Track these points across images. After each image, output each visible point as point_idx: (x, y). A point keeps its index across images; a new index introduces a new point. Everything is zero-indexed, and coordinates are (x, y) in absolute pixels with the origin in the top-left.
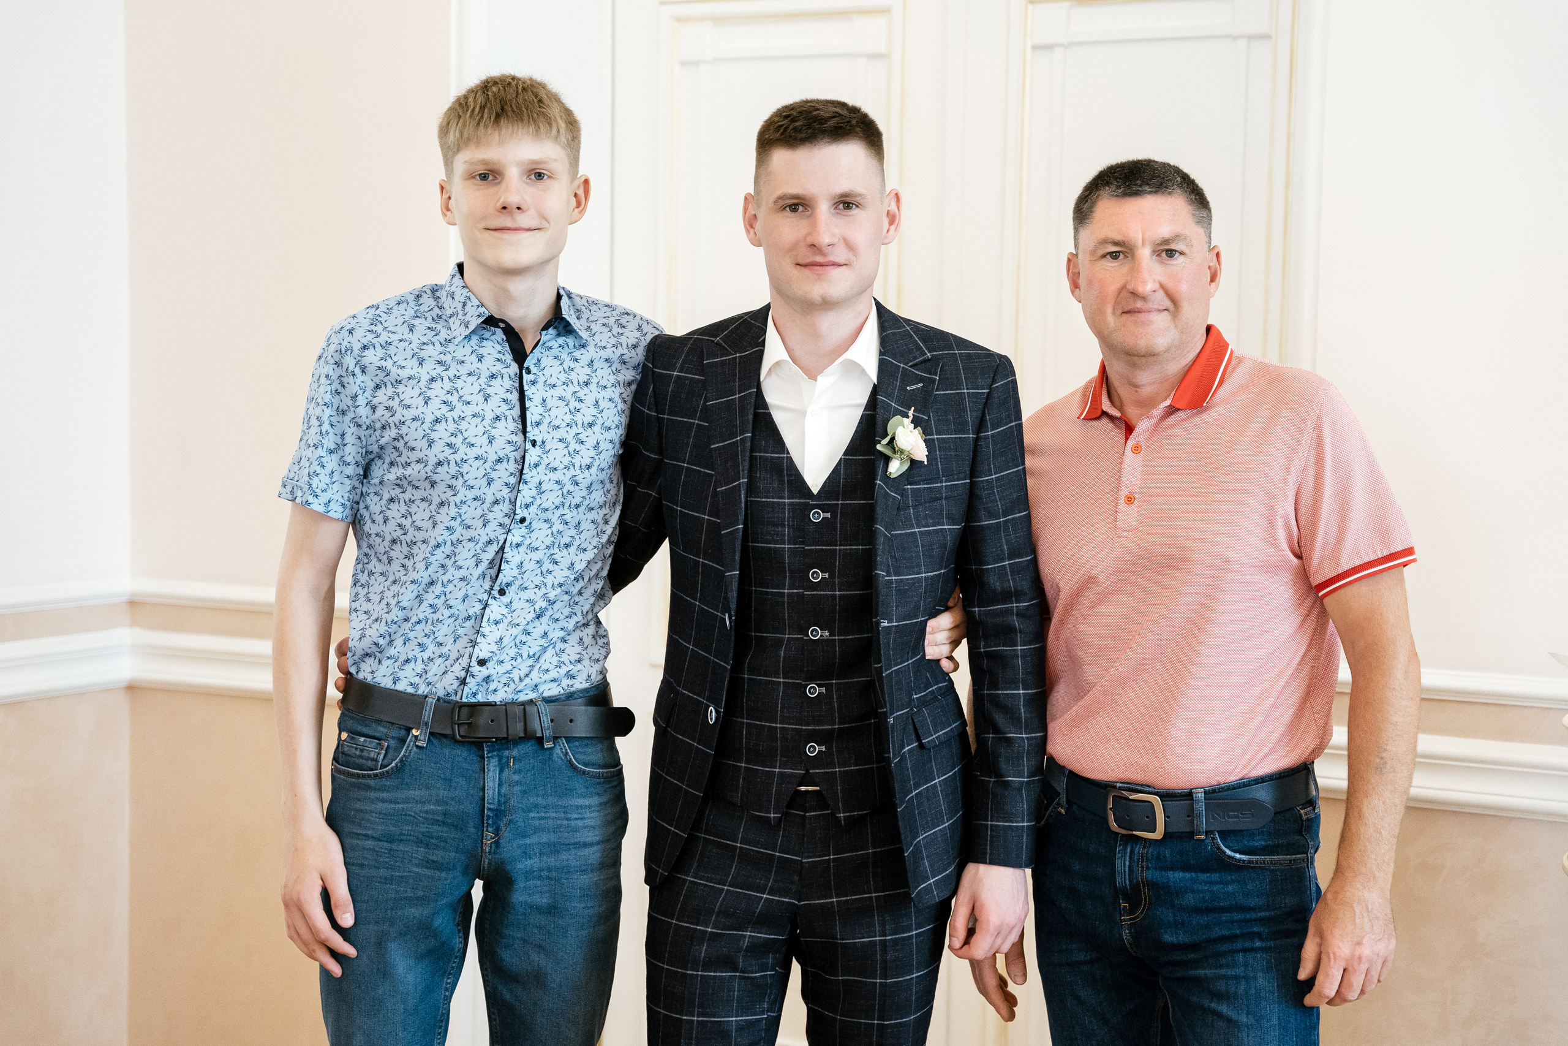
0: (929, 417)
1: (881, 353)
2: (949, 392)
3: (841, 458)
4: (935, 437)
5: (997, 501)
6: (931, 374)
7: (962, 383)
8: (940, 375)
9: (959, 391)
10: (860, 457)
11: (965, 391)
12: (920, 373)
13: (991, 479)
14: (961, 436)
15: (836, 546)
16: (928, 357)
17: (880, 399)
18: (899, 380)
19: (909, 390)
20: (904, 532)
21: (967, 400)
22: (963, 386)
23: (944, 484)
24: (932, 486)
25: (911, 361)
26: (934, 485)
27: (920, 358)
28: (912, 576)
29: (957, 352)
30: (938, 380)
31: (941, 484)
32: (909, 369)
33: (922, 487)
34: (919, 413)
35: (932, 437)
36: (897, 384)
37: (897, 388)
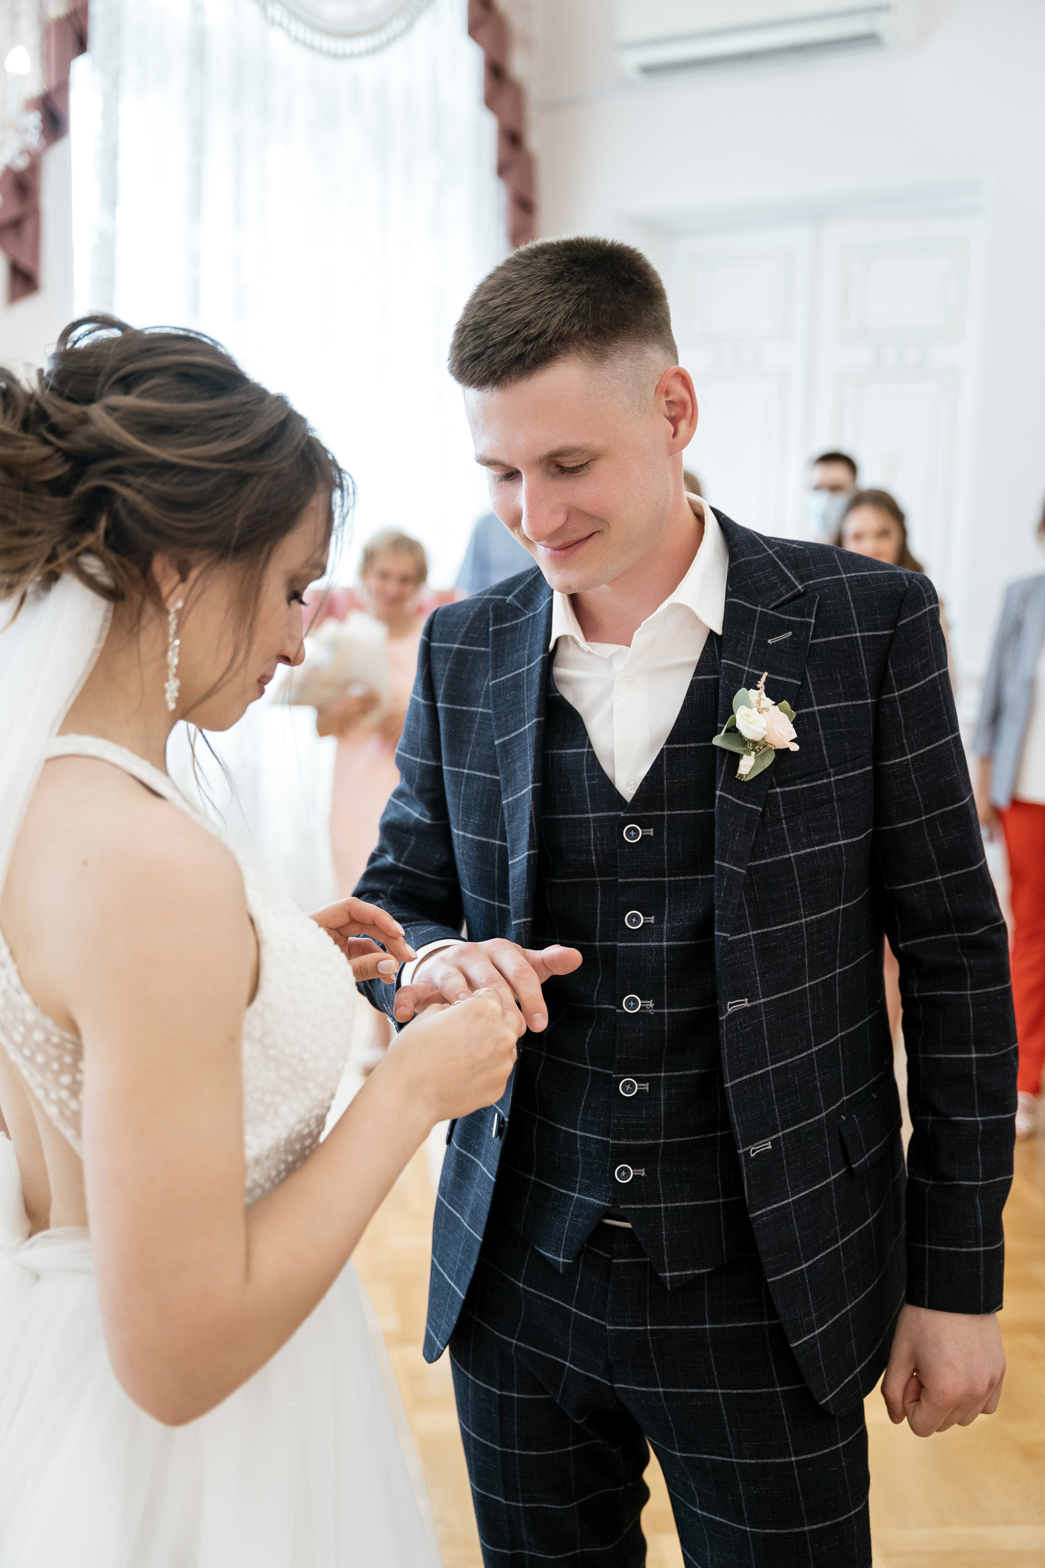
0: (804, 679)
1: (728, 594)
2: (834, 638)
3: (662, 749)
4: (816, 708)
5: (916, 792)
6: (803, 617)
7: (853, 623)
8: (816, 615)
9: (848, 636)
10: (692, 745)
11: (858, 634)
12: (787, 617)
13: (904, 761)
14: (854, 703)
15: (664, 877)
16: (799, 591)
17: (724, 663)
18: (755, 632)
19: (769, 644)
20: (770, 860)
21: (861, 648)
22: (854, 627)
23: (832, 779)
24: (814, 784)
25: (774, 601)
26: (819, 783)
27: (787, 594)
28: (784, 926)
29: (844, 576)
30: (815, 623)
31: (828, 780)
32: (771, 612)
33: (799, 787)
34: (786, 677)
35: (810, 709)
36: (752, 638)
37: (753, 643)
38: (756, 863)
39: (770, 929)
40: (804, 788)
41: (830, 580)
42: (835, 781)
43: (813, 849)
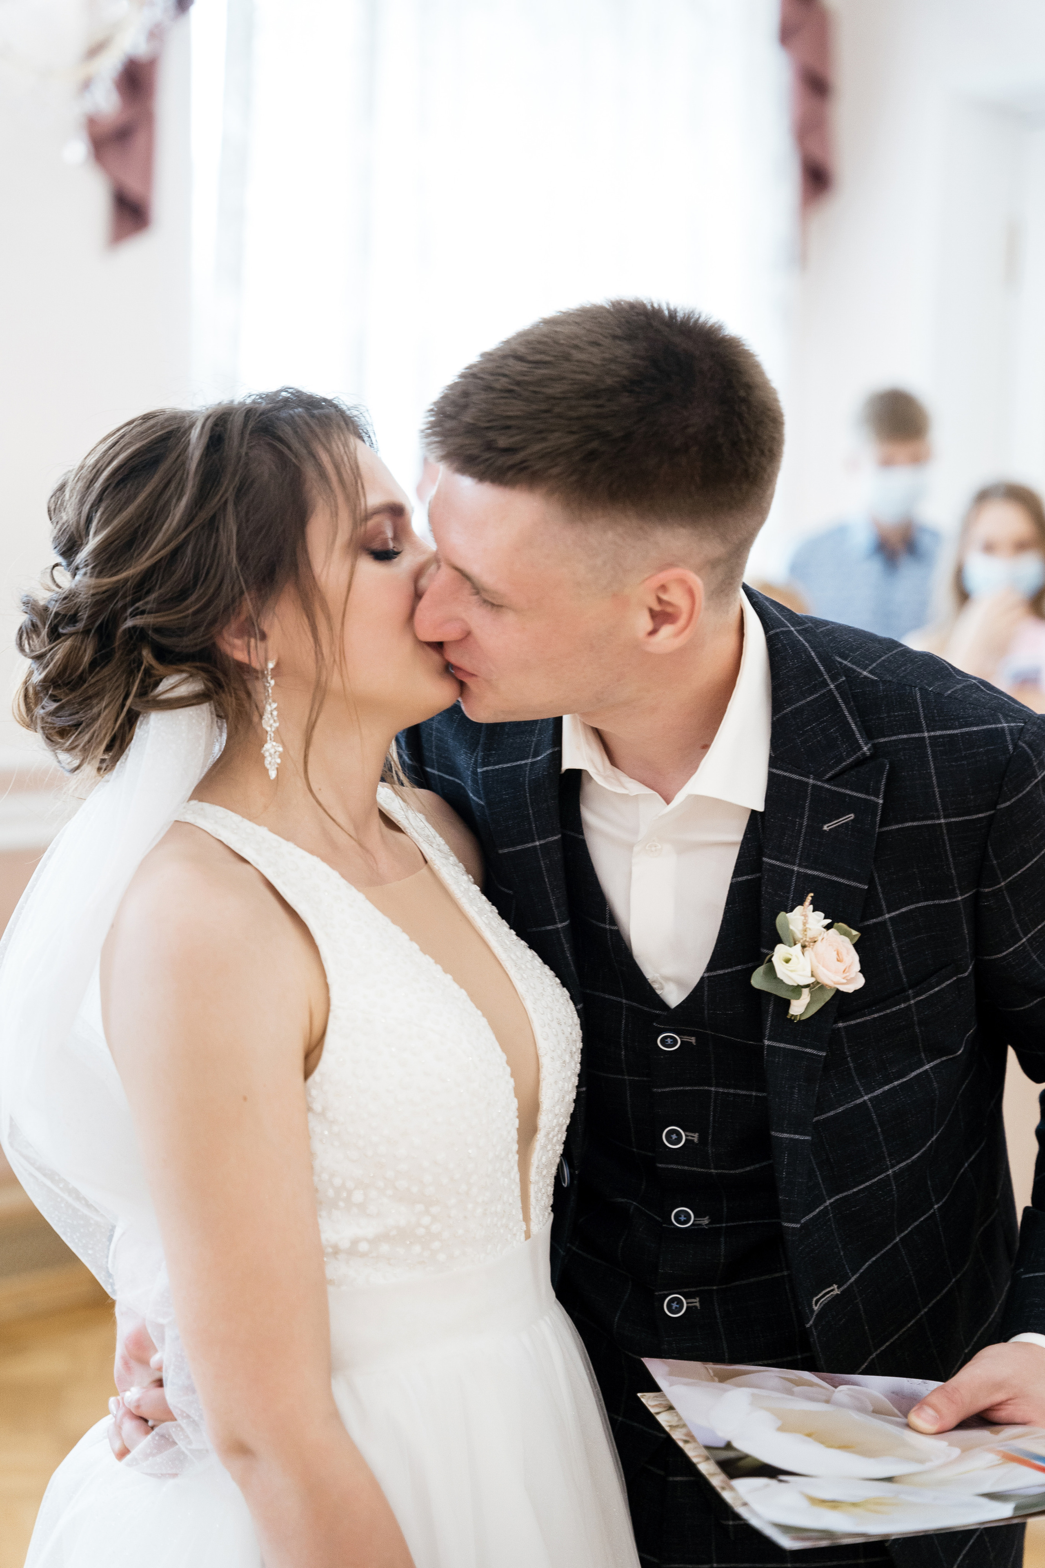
0: (870, 882)
1: (773, 762)
2: (910, 824)
3: (703, 975)
4: (887, 917)
6: (867, 793)
7: (936, 805)
8: (885, 792)
9: (929, 822)
11: (942, 821)
12: (847, 793)
14: (939, 902)
16: (864, 754)
17: (767, 863)
18: (807, 813)
19: (825, 831)
20: (840, 1110)
21: (946, 838)
22: (937, 810)
23: (912, 1002)
24: (888, 1011)
25: (832, 768)
26: (894, 1009)
27: (848, 758)
28: (867, 1184)
29: (925, 737)
30: (883, 804)
31: (908, 1004)
32: (826, 786)
33: (868, 1018)
34: (849, 879)
35: (880, 919)
36: (802, 823)
37: (803, 831)
38: (824, 1116)
39: (851, 1192)
40: (874, 1018)
41: (907, 739)
42: (916, 1004)
43: (891, 1085)
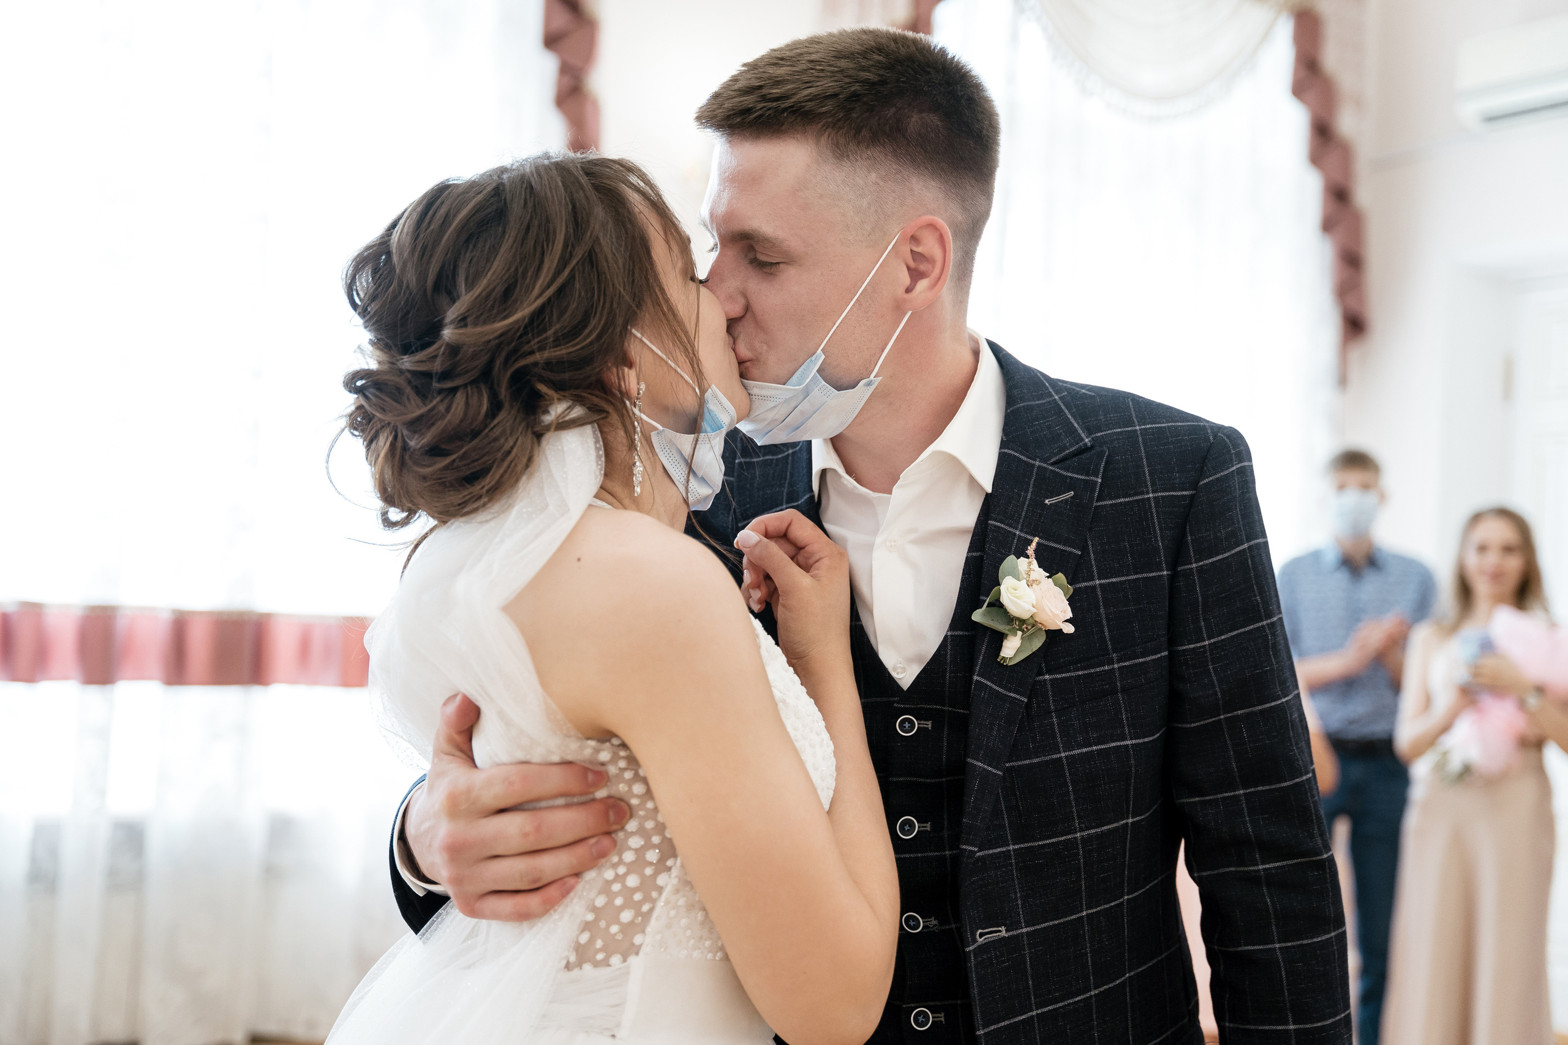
0: (1084, 549)
1: (1003, 445)
2: (1122, 500)
4: (1097, 582)
5: (1214, 686)
6: (1087, 475)
7: (1145, 482)
8: (1103, 474)
9: (1139, 497)
11: (1151, 495)
12: (1069, 474)
14: (1145, 575)
15: (942, 777)
16: (1086, 444)
17: (992, 525)
18: (1031, 490)
19: (1046, 504)
20: (1035, 761)
21: (1154, 510)
22: (1147, 486)
23: (1116, 666)
24: (1092, 671)
25: (1055, 455)
26: (1098, 670)
27: (1072, 447)
28: (1054, 840)
29: (1138, 428)
30: (1101, 484)
31: (1111, 667)
32: (1050, 468)
33: (1073, 674)
34: (1064, 545)
35: (1091, 583)
36: (1026, 496)
37: (1027, 503)
38: (1020, 763)
39: (1036, 844)
40: (1079, 676)
41: (1121, 432)
42: (1119, 668)
43: (1089, 749)
